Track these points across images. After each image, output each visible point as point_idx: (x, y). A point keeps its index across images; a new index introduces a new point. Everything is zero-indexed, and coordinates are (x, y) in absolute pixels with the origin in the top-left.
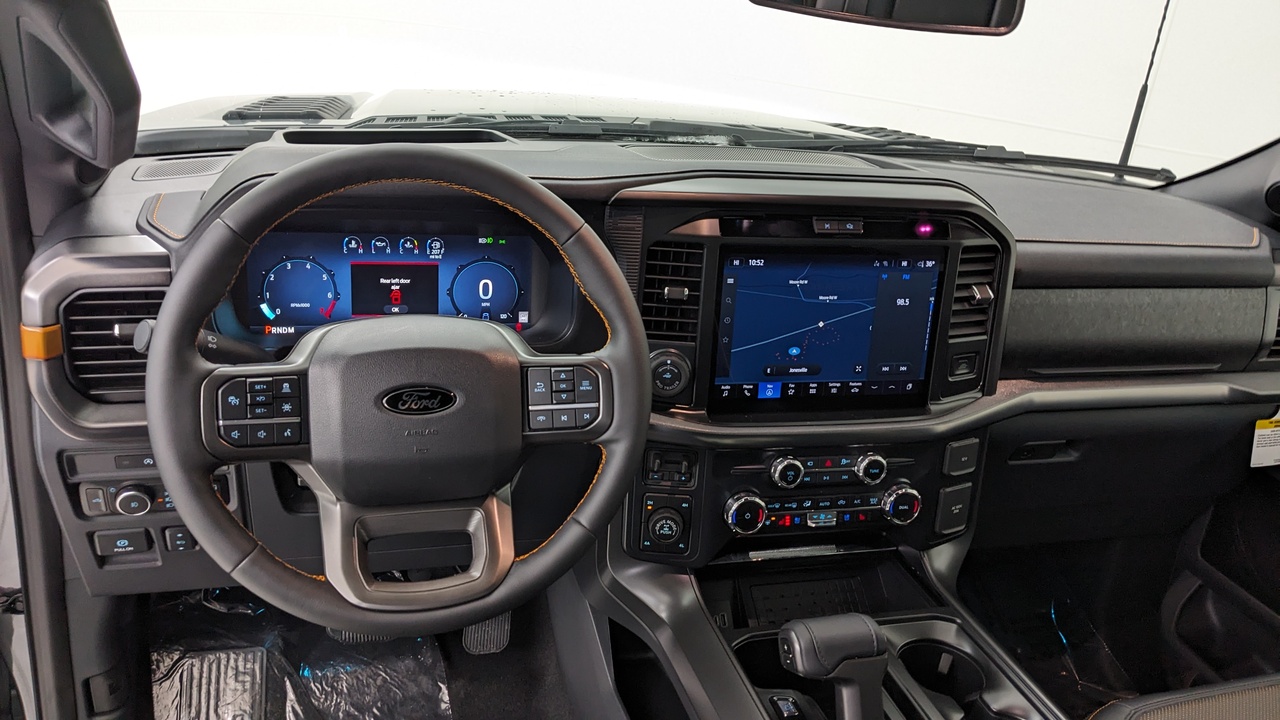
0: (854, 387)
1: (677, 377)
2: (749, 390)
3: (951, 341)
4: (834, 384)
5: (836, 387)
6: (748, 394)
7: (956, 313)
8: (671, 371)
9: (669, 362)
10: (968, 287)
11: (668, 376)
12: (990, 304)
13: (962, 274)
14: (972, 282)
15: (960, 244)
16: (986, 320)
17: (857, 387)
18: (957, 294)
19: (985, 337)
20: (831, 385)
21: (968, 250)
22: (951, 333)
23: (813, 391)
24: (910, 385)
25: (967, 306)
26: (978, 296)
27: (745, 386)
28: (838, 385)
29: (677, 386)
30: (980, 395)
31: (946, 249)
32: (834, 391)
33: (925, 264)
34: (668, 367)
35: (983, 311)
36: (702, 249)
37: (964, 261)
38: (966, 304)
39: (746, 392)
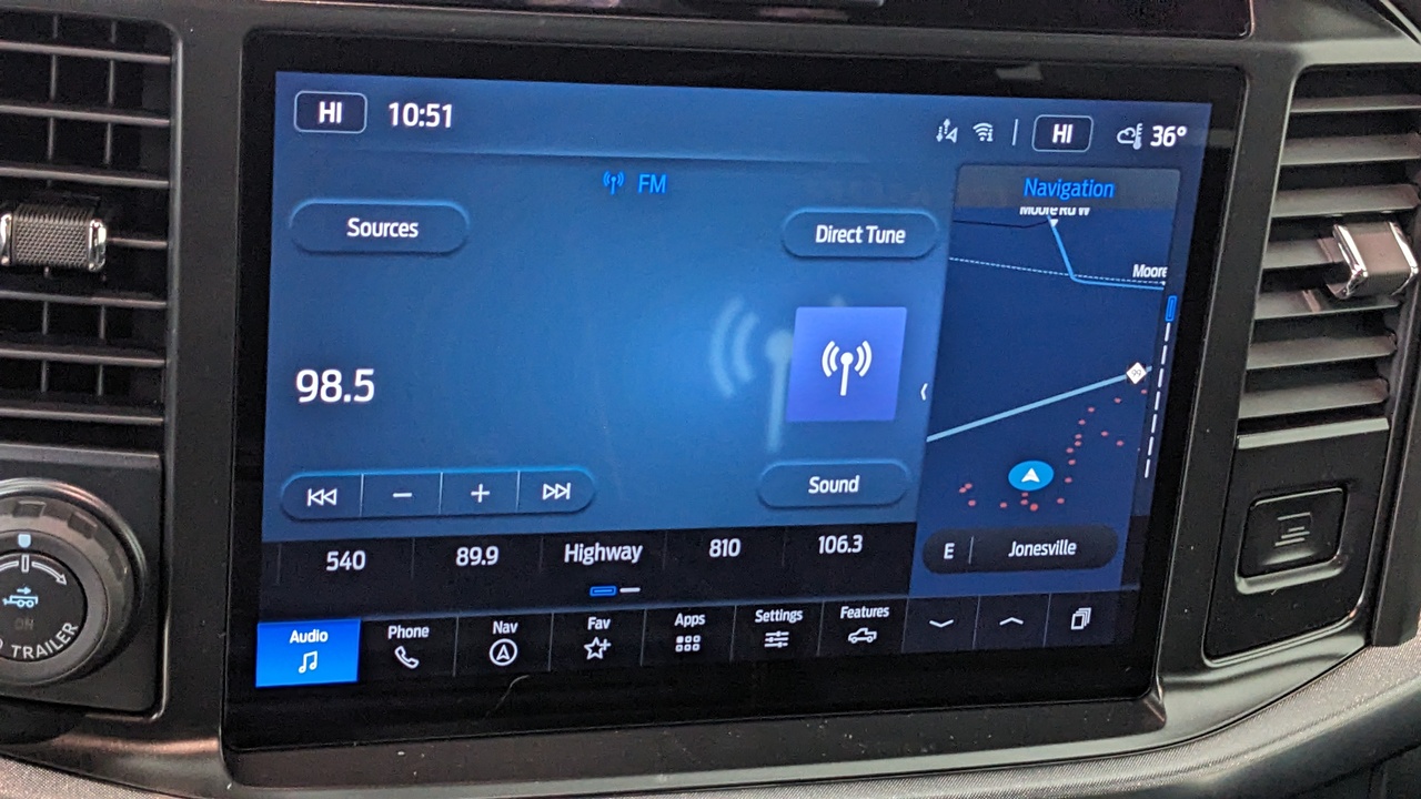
0: (857, 624)
1: (65, 603)
2: (412, 646)
3: (1247, 442)
4: (779, 615)
5: (783, 626)
6: (412, 663)
7: (1272, 331)
8: (37, 582)
9: (24, 541)
10: (1319, 228)
11: (25, 599)
12: (1402, 299)
13: (1298, 180)
14: (1336, 211)
15: (1291, 59)
16: (1388, 359)
17: (872, 623)
18: (1274, 259)
19: (1380, 424)
20: (762, 617)
21: (1321, 80)
22: (1250, 408)
23: (687, 644)
24: (1085, 614)
25: (1313, 306)
26: (1359, 268)
27: (394, 631)
28: (794, 617)
29: (72, 646)
30: (1359, 641)
31: (1236, 74)
32: (776, 640)
33: (1148, 136)
34: (25, 564)
35: (1374, 324)
36: (169, 52)
37: (1304, 128)
38: (1309, 296)
39: (401, 654)
